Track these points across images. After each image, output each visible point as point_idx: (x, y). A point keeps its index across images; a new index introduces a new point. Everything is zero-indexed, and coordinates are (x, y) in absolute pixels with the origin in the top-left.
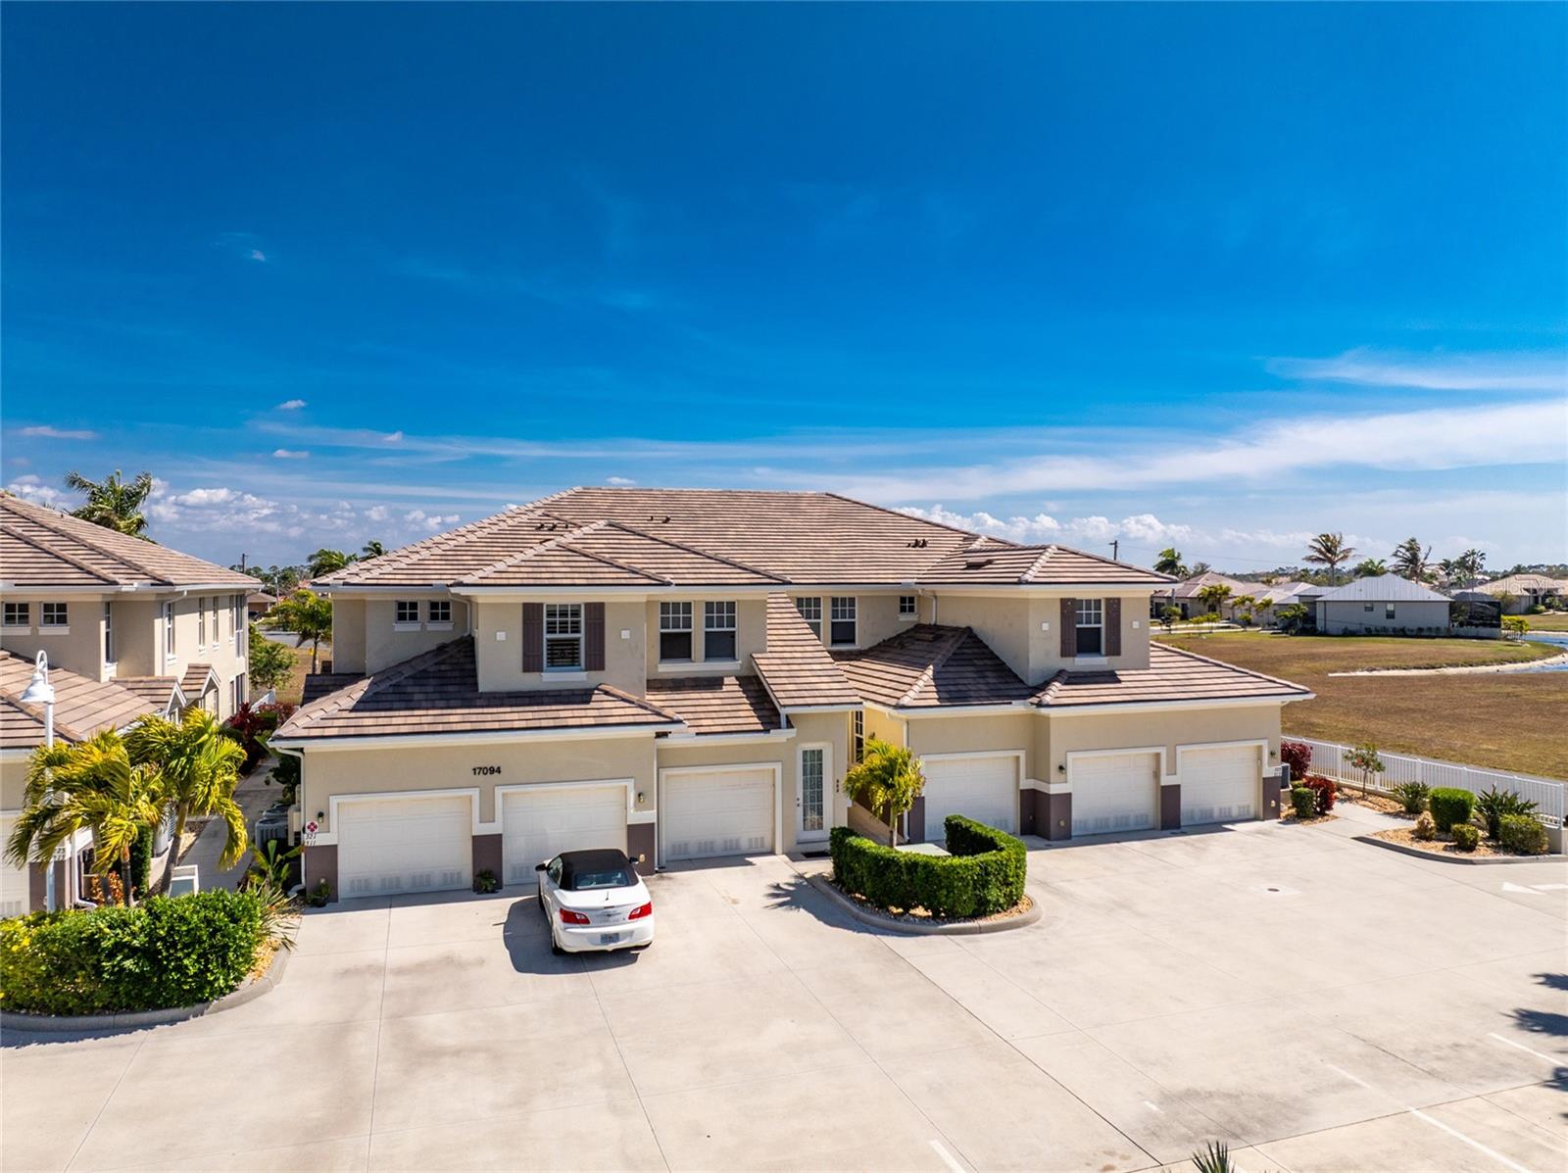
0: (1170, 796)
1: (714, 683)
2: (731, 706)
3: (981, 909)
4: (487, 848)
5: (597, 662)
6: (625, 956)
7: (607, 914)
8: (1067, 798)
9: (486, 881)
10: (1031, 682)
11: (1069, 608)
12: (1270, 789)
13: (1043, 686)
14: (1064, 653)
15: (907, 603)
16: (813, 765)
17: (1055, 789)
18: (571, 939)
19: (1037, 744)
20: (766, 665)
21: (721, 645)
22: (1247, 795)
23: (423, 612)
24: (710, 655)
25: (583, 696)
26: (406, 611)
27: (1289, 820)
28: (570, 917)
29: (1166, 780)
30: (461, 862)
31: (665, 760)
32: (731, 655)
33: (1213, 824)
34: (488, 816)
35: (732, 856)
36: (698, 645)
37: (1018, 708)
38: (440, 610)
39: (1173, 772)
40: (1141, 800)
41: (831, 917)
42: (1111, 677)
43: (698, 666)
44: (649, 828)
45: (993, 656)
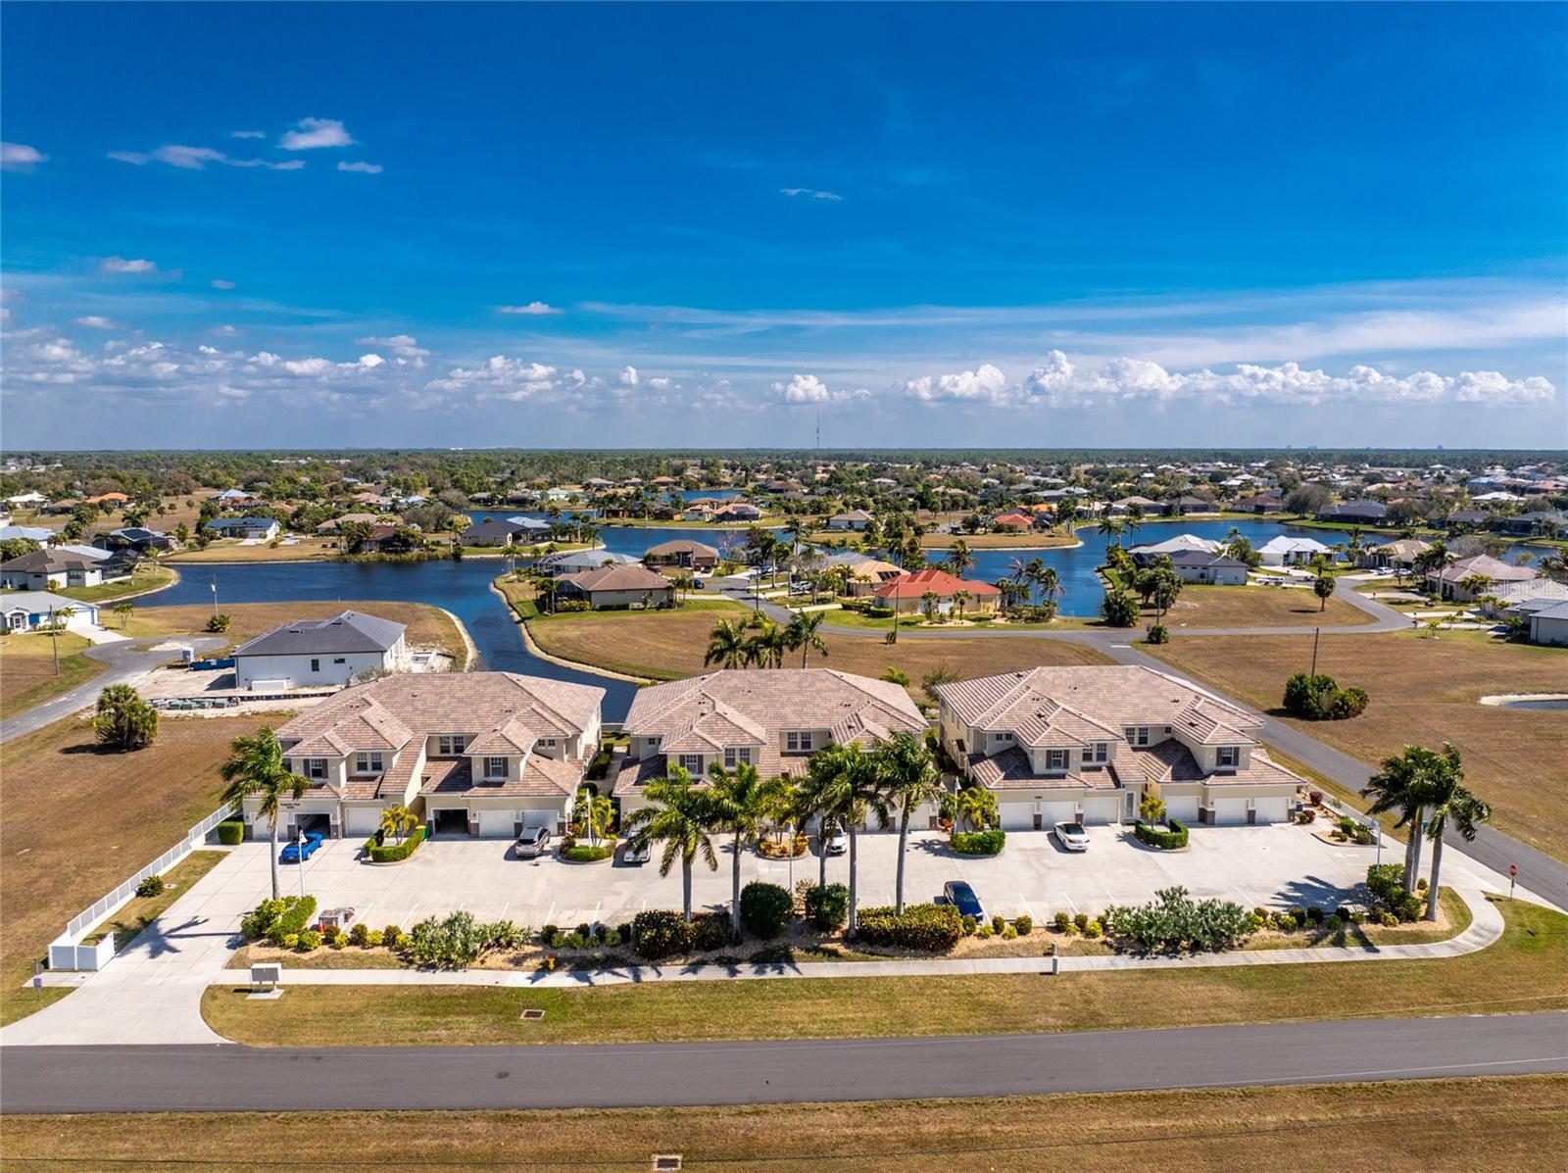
0: (1251, 814)
1: (1099, 769)
2: (1102, 779)
3: (1174, 847)
4: (1038, 818)
5: (1067, 766)
6: (1083, 851)
7: (1080, 842)
8: (1214, 812)
9: (1037, 826)
10: (1205, 773)
11: (1219, 751)
12: (1291, 813)
13: (1208, 776)
14: (1218, 765)
15: (1168, 729)
16: (1130, 797)
17: (1209, 809)
18: (1071, 846)
19: (1205, 794)
20: (1116, 765)
21: (1102, 757)
22: (1284, 815)
23: (1004, 737)
24: (1098, 760)
25: (1063, 777)
26: (999, 737)
27: (1298, 824)
28: (1071, 841)
29: (1250, 808)
30: (1031, 821)
31: (1086, 795)
32: (1105, 760)
33: (1266, 823)
34: (1038, 809)
35: (1105, 823)
36: (1094, 757)
37: (1198, 783)
38: (1009, 736)
39: (1253, 805)
40: (1243, 815)
41: (1134, 845)
42: (1233, 773)
43: (1094, 763)
44: (1082, 815)
45: (1195, 761)
